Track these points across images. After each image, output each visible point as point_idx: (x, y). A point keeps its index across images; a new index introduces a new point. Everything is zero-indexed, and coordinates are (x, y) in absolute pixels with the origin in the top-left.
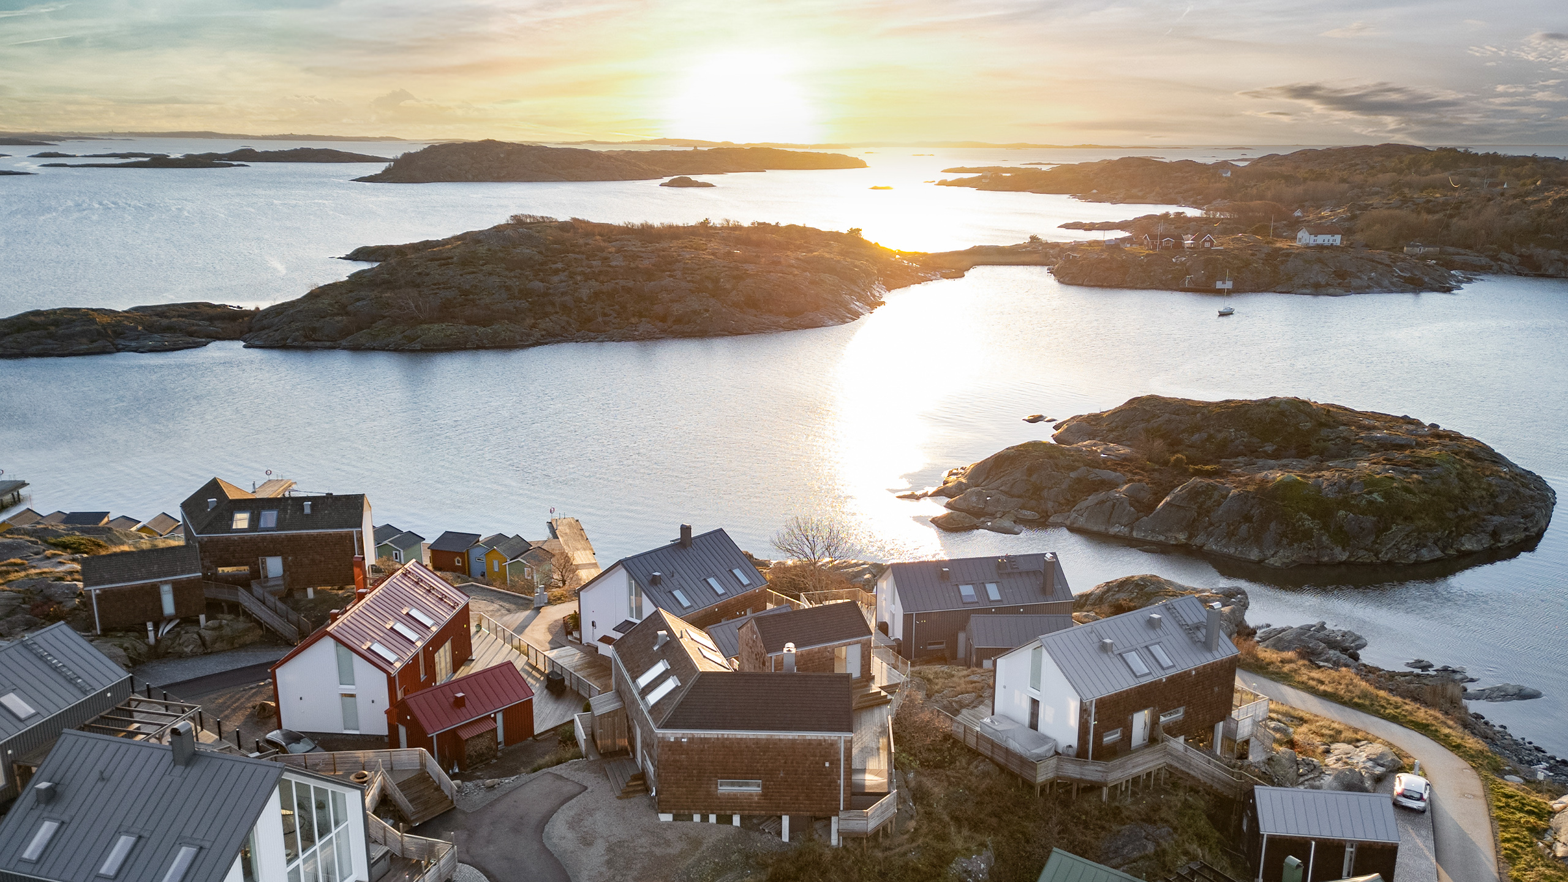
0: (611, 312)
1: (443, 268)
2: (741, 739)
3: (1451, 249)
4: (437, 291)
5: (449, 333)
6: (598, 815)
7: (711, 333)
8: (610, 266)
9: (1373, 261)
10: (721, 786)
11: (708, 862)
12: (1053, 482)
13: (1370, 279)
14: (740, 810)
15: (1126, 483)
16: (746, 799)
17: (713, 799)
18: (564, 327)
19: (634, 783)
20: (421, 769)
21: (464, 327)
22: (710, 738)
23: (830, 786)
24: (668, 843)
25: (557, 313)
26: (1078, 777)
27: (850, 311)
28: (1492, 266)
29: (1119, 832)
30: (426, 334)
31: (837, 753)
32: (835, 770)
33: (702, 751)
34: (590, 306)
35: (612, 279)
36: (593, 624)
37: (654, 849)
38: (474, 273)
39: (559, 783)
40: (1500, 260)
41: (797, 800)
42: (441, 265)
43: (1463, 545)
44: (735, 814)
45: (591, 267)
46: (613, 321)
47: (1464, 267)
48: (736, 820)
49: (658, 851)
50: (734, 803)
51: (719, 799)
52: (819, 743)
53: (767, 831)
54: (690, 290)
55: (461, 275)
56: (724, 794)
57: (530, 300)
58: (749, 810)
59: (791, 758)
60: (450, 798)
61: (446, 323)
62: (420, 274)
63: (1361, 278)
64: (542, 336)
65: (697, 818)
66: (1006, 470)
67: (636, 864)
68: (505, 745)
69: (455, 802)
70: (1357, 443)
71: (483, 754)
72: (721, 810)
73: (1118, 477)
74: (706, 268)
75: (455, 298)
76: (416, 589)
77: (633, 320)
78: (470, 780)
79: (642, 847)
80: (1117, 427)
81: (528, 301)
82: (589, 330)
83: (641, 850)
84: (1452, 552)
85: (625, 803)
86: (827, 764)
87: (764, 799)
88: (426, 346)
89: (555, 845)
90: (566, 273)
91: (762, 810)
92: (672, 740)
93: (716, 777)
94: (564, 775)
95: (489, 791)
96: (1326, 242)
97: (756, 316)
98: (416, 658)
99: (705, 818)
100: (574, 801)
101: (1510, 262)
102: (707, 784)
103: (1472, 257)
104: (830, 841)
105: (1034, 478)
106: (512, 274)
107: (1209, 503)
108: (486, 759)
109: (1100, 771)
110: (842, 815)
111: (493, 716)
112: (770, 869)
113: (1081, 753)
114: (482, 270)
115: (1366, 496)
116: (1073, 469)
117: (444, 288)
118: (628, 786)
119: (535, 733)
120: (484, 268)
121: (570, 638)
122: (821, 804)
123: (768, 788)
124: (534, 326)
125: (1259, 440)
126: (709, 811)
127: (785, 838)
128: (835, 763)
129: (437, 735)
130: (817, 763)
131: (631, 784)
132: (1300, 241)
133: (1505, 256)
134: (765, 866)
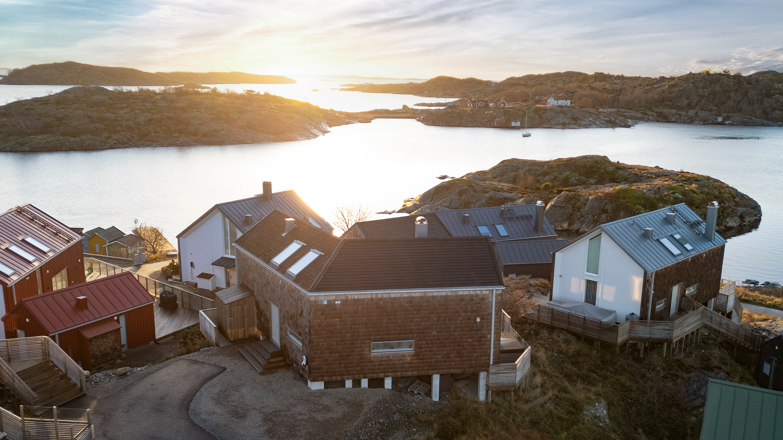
0: (161, 130)
1: (43, 106)
2: (395, 298)
3: (623, 110)
4: (40, 118)
5: (49, 140)
6: (244, 391)
7: (227, 143)
8: (157, 106)
9: (589, 113)
10: (373, 349)
11: (373, 422)
12: (476, 199)
13: (590, 121)
14: (393, 372)
15: (521, 198)
16: (398, 360)
17: (365, 362)
18: (129, 139)
19: (274, 360)
20: (43, 359)
21: (60, 137)
22: (364, 299)
23: (480, 341)
24: (327, 409)
25: (124, 130)
26: (648, 336)
27: (312, 133)
28: (644, 117)
29: (689, 378)
30: (32, 141)
31: (488, 307)
32: (485, 325)
33: (355, 313)
34: (146, 127)
35: (159, 112)
36: (192, 264)
37: (314, 415)
38: (65, 108)
39: (196, 366)
40: (647, 114)
41: (448, 357)
42: (41, 104)
43: (728, 223)
44: (388, 376)
45: (145, 106)
46: (162, 135)
47: (631, 118)
48: (388, 383)
49: (319, 417)
50: (387, 365)
51: (372, 362)
52: (471, 298)
53: (415, 392)
54: (211, 119)
55: (56, 109)
56: (377, 357)
57: (105, 123)
58: (401, 371)
59: (443, 315)
60: (79, 385)
61: (47, 135)
62: (27, 109)
63: (585, 121)
64: (115, 143)
65: (349, 384)
66: (444, 195)
67: (300, 431)
68: (128, 347)
69: (84, 390)
70: (643, 176)
71: (108, 354)
72: (374, 373)
73: (514, 196)
74: (220, 107)
75: (52, 122)
76: (31, 224)
77: (176, 135)
78: (99, 370)
79: (300, 414)
80: (497, 176)
81: (104, 124)
82: (146, 141)
83: (300, 417)
84: (722, 227)
85: (268, 377)
86: (478, 320)
87: (417, 359)
88: (32, 148)
89: (205, 421)
90: (129, 109)
91: (413, 371)
92: (325, 303)
93: (368, 339)
94: (198, 360)
95: (121, 378)
96: (563, 104)
97: (254, 134)
98: (33, 275)
99: (357, 383)
100: (215, 380)
101: (652, 116)
102: (361, 347)
103: (633, 113)
104: (478, 397)
105: (463, 197)
106: (92, 109)
107: (578, 204)
108: (112, 359)
109: (667, 330)
110: (492, 370)
111: (116, 318)
112: (435, 426)
113: (643, 317)
114: (71, 107)
115: (672, 195)
116: (486, 192)
117: (45, 116)
118: (269, 363)
119: (157, 337)
120: (72, 106)
121: (170, 280)
122: (471, 360)
123: (421, 348)
124: (108, 138)
125: (585, 178)
126: (362, 376)
127: (436, 397)
128: (486, 318)
129: (59, 334)
130: (468, 319)
131: (272, 360)
132: (549, 104)
133: (650, 113)
134: (429, 424)
